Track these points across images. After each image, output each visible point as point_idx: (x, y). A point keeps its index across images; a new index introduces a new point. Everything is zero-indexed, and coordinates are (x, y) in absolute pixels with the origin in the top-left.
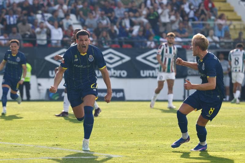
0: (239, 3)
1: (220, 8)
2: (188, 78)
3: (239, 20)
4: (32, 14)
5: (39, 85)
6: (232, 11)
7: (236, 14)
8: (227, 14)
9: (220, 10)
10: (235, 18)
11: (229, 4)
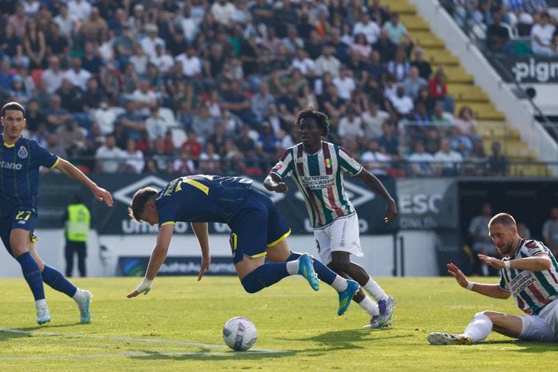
0: (500, 86)
1: (461, 95)
2: (401, 234)
3: (501, 119)
4: (86, 108)
5: (103, 248)
6: (485, 101)
7: (493, 107)
8: (475, 108)
9: (461, 100)
10: (492, 115)
11: (479, 89)
